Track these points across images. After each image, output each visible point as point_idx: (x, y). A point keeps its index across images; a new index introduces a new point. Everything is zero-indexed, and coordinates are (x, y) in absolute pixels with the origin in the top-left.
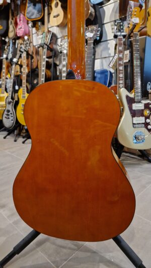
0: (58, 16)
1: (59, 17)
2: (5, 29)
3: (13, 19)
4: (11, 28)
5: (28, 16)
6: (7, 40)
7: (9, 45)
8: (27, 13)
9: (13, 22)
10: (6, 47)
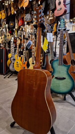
2: (14, 25)
3: (17, 20)
4: (16, 24)
5: (25, 20)
6: (14, 29)
7: (15, 32)
8: (25, 19)
9: (17, 22)
10: (14, 33)
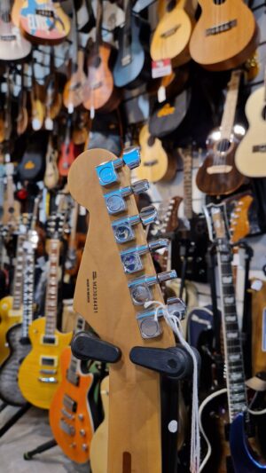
0: (154, 163)
1: (155, 167)
2: (39, 168)
4: (50, 167)
9: (54, 158)
